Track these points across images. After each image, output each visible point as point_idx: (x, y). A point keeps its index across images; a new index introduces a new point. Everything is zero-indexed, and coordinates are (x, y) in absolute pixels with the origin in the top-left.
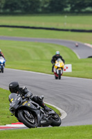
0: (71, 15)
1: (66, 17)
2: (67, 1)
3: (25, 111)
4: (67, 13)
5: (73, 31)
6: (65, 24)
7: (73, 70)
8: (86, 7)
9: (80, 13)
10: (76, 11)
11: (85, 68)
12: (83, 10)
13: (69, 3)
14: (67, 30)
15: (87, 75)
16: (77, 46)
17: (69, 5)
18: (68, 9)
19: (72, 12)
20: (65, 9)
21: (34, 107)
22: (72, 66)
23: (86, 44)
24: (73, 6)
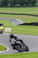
0: (11, 8)
1: (8, 8)
2: (9, 2)
3: (18, 45)
4: (9, 7)
5: (11, 14)
6: (8, 11)
7: (11, 30)
8: (17, 4)
9: (14, 7)
10: (13, 6)
11: (16, 29)
12: (16, 5)
13: (10, 2)
14: (9, 14)
15: (17, 32)
16: (11, 20)
17: (10, 3)
18: (9, 5)
19: (11, 6)
20: (8, 5)
21: (20, 44)
22: (11, 29)
23: (17, 20)
24: (12, 4)
